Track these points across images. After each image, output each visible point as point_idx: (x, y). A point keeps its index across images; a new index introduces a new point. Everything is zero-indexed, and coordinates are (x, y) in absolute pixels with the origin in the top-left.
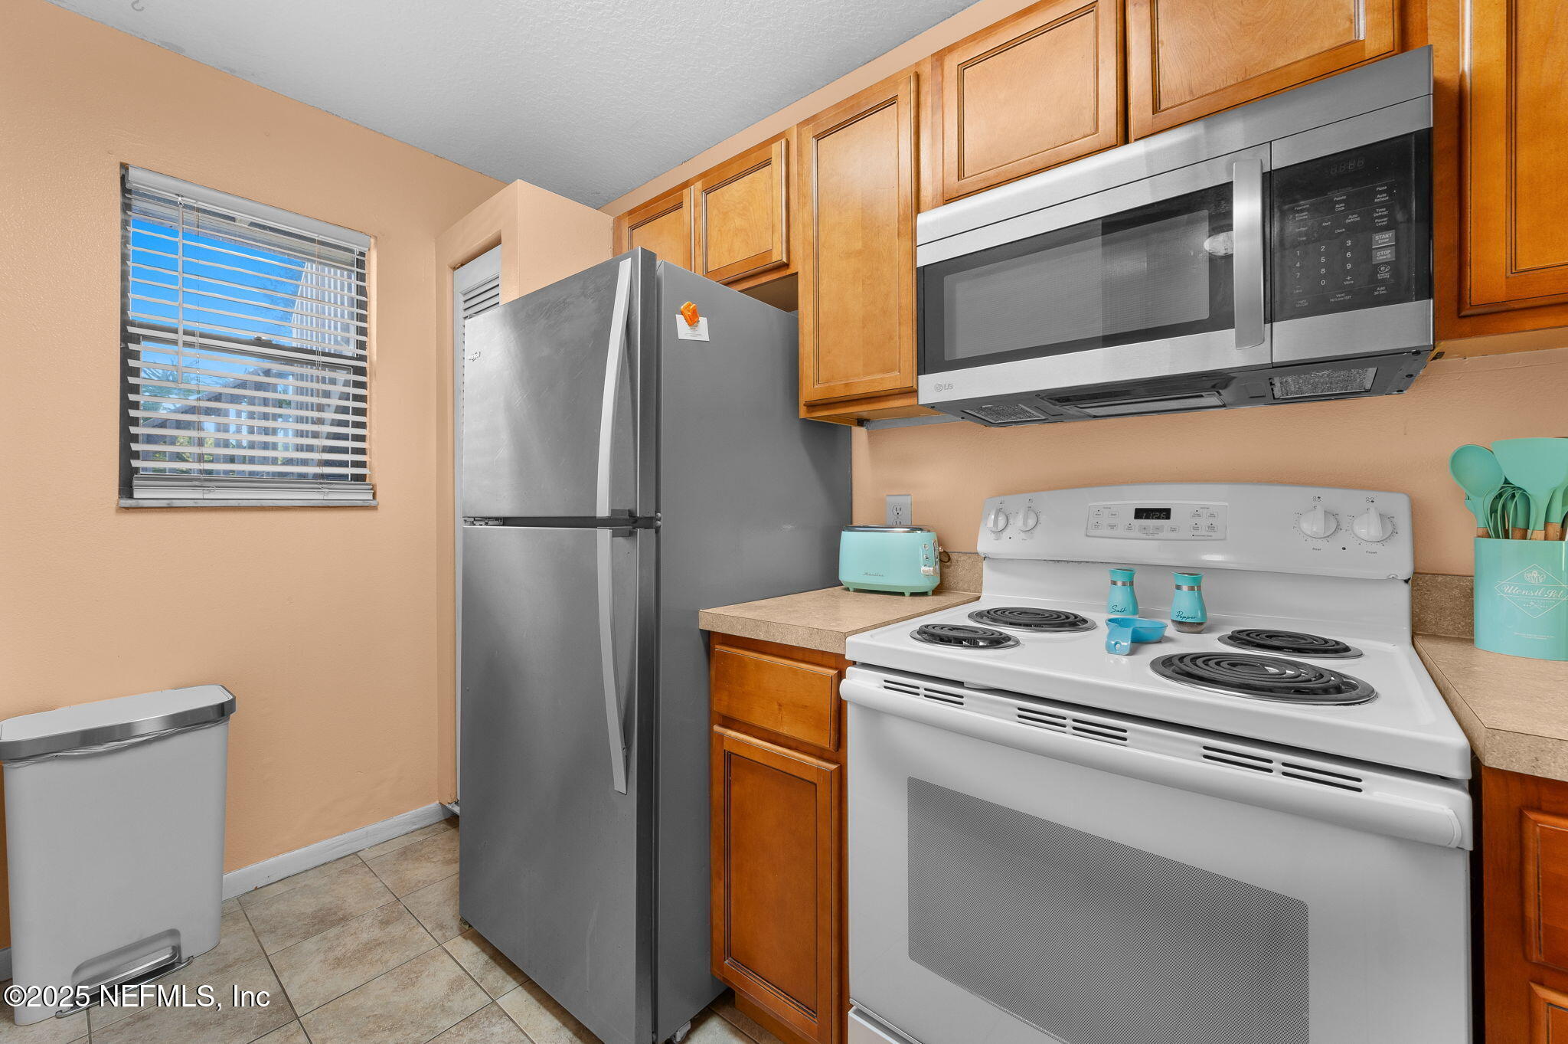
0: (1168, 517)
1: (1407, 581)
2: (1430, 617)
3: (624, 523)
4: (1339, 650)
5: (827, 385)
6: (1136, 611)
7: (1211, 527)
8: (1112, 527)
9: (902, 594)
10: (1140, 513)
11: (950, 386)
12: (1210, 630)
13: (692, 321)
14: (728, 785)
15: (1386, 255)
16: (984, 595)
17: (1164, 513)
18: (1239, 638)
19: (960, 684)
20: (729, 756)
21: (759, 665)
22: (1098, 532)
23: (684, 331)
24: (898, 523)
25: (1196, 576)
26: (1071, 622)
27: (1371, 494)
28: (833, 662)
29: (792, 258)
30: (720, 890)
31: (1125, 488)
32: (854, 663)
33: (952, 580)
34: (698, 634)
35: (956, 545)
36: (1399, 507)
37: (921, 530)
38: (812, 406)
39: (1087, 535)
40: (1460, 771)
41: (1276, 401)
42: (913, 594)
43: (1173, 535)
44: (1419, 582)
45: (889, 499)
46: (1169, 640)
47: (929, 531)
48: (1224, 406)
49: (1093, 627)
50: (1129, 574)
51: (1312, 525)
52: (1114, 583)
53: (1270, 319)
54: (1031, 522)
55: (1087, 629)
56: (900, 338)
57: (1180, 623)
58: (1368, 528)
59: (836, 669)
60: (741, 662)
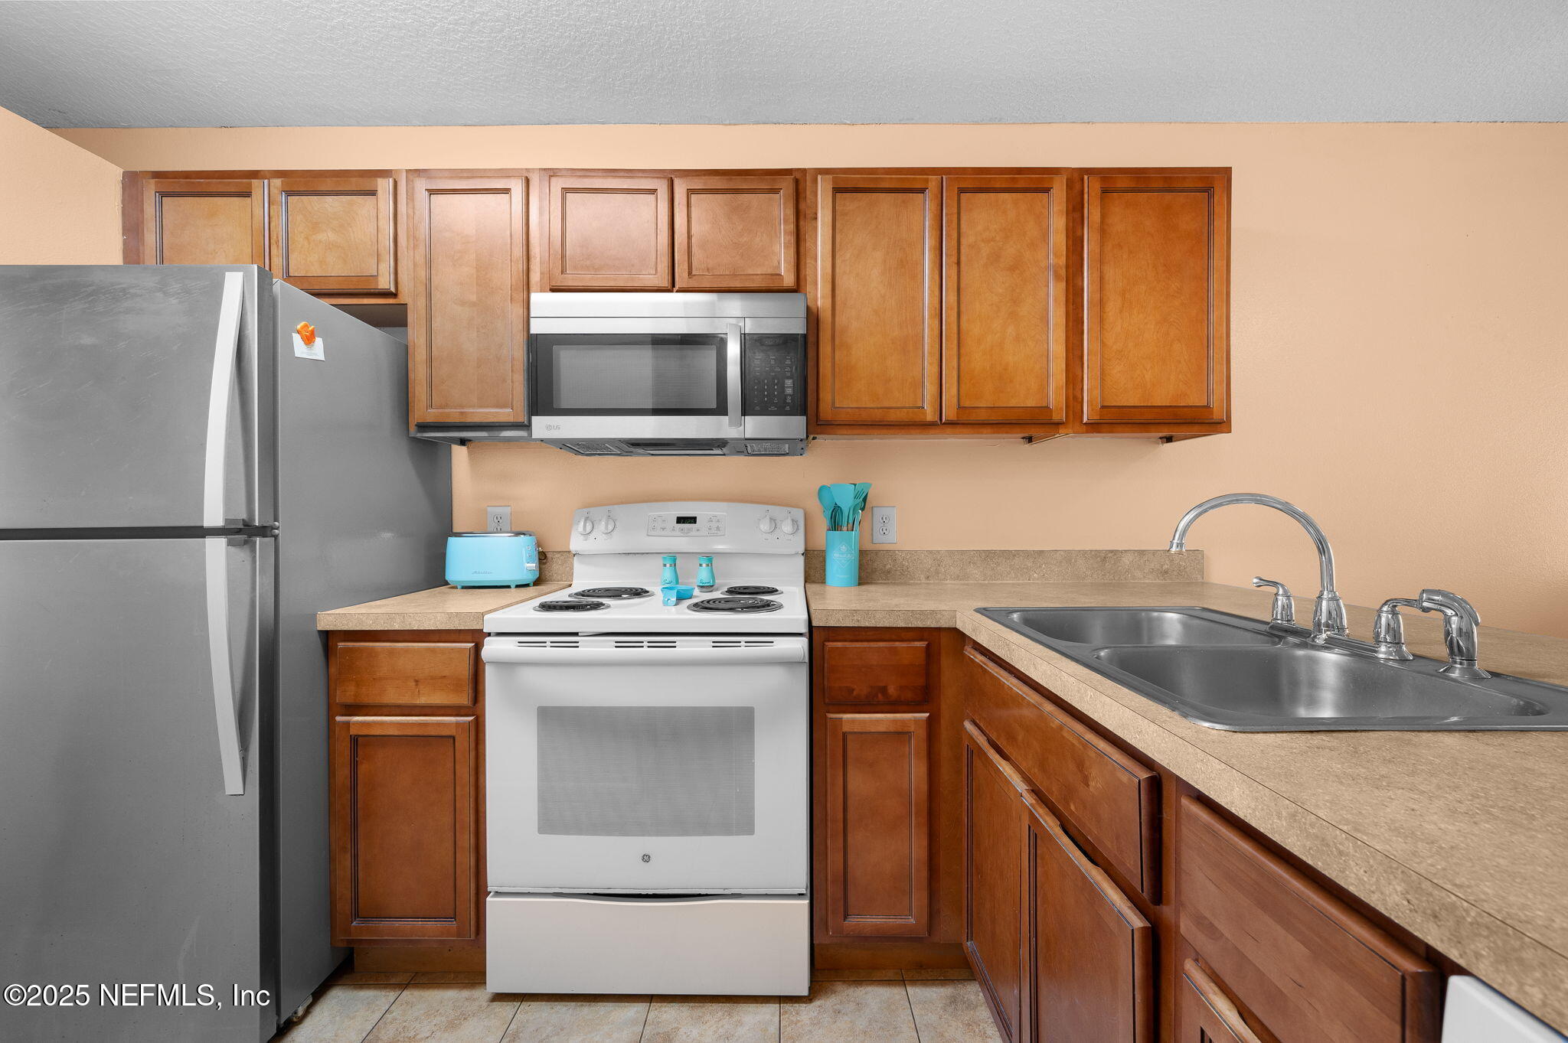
0: (695, 523)
1: (803, 554)
2: (812, 572)
3: (239, 531)
4: (773, 591)
5: (441, 410)
6: (677, 582)
7: (718, 528)
8: (663, 529)
9: (509, 587)
10: (681, 520)
11: (558, 428)
12: (717, 590)
13: (309, 340)
14: (354, 765)
15: (789, 391)
16: (574, 583)
17: (692, 520)
18: (731, 591)
19: (576, 634)
20: (355, 740)
21: (392, 652)
22: (653, 533)
23: (300, 349)
24: (499, 529)
25: (710, 558)
26: (638, 593)
27: (789, 509)
28: (469, 638)
29: (400, 288)
30: (347, 861)
31: (670, 503)
32: (489, 634)
33: (548, 574)
34: (316, 636)
35: (553, 545)
36: (799, 515)
37: (524, 534)
38: (423, 427)
39: (648, 535)
40: (804, 629)
41: (749, 455)
42: (517, 586)
43: (697, 533)
44: (808, 554)
45: (489, 509)
46: (696, 597)
47: (530, 535)
48: (724, 455)
49: (653, 595)
50: (673, 558)
51: (765, 526)
52: (665, 565)
53: (744, 413)
54: (610, 528)
55: (649, 596)
56: (512, 382)
57: (702, 587)
58: (787, 527)
59: (472, 642)
60: (372, 653)
